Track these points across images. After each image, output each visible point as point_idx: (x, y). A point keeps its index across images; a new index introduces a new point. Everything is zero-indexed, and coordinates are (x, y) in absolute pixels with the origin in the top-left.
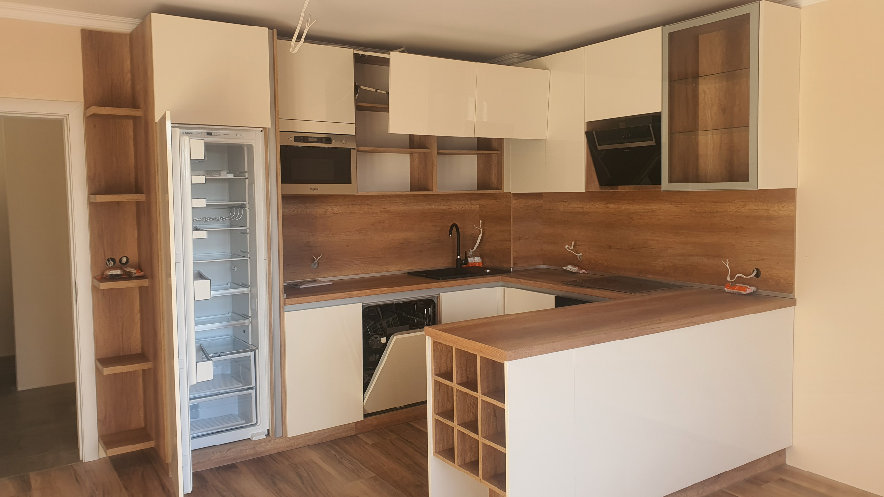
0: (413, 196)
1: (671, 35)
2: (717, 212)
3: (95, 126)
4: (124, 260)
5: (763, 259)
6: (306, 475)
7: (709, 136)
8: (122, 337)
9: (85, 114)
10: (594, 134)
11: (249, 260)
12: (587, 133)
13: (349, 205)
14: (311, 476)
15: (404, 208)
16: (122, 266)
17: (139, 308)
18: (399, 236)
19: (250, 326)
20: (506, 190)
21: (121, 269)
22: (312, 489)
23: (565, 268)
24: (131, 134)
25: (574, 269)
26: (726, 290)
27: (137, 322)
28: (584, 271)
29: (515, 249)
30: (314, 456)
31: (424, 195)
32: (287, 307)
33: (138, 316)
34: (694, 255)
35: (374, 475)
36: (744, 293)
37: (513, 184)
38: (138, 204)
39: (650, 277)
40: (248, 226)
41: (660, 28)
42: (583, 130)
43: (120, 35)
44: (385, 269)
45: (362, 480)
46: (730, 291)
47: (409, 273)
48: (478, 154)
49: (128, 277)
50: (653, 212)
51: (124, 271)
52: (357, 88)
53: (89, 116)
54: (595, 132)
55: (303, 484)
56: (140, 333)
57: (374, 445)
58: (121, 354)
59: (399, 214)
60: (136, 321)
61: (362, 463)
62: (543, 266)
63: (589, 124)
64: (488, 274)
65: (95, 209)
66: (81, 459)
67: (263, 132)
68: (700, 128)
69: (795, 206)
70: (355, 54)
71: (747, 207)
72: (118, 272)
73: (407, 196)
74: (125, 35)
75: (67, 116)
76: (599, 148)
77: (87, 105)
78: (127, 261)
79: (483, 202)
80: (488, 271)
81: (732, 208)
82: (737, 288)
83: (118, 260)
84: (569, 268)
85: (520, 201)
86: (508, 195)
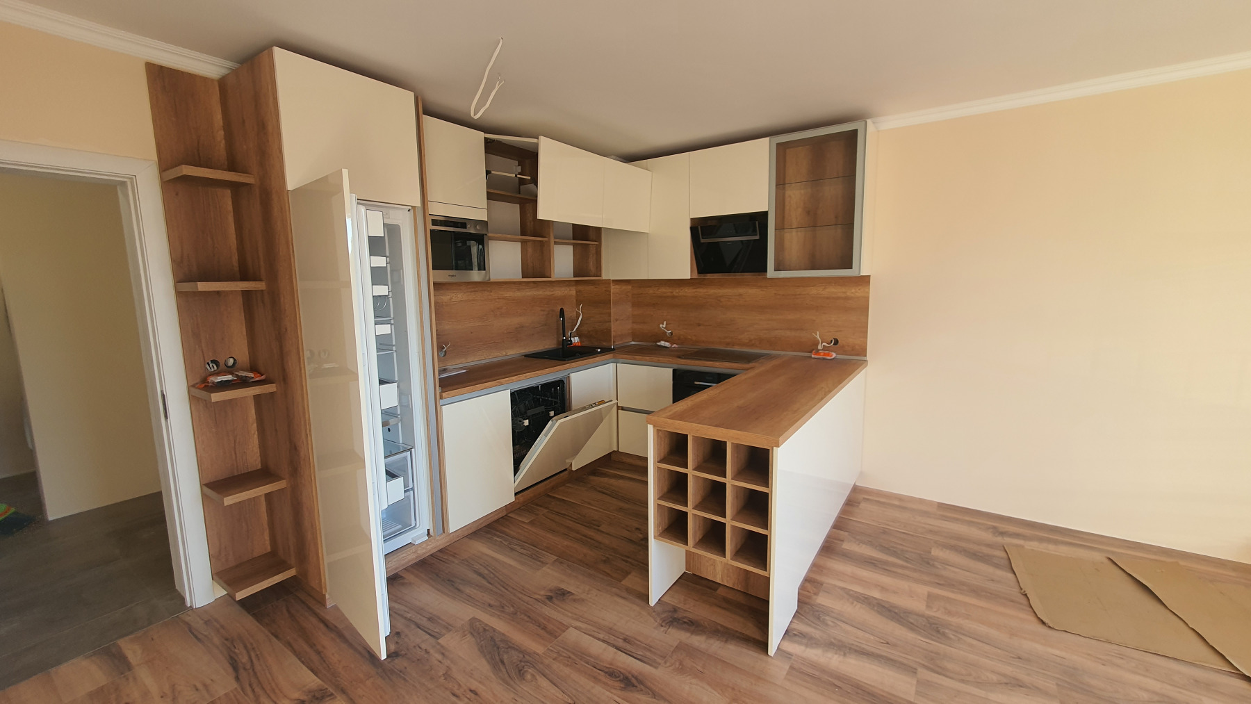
0: (525, 282)
1: (779, 145)
2: (799, 294)
3: (177, 194)
4: (231, 362)
5: (840, 331)
6: (486, 572)
7: (794, 234)
8: (235, 454)
9: (161, 178)
10: (700, 230)
11: (395, 354)
12: (691, 228)
13: (471, 292)
14: (492, 571)
15: (518, 294)
16: (230, 370)
17: (255, 417)
18: (515, 321)
19: (400, 424)
20: (604, 277)
21: (231, 373)
22: (504, 587)
23: (658, 344)
24: (230, 208)
25: (667, 344)
26: (813, 356)
27: (254, 434)
28: (675, 345)
29: (615, 328)
30: (481, 548)
31: (534, 282)
32: (442, 402)
33: (254, 427)
34: (777, 329)
35: (556, 558)
36: (829, 358)
37: (610, 272)
38: (246, 294)
39: (737, 348)
40: (392, 316)
41: (768, 138)
42: (688, 225)
43: (205, 80)
44: (504, 353)
45: (548, 566)
46: (816, 356)
47: (526, 356)
48: (574, 245)
49: (243, 383)
50: (740, 295)
51: (237, 376)
52: (488, 172)
53: (167, 181)
54: (701, 227)
55: (490, 583)
56: (257, 446)
57: (532, 523)
58: (236, 474)
59: (514, 300)
60: (253, 432)
61: (533, 546)
62: (633, 343)
63: (693, 220)
64: (599, 353)
65: (186, 301)
66: (189, 605)
67: (412, 211)
68: (786, 227)
69: (869, 289)
70: (485, 138)
71: (827, 290)
72: (229, 377)
73: (520, 283)
74: (212, 80)
75: (132, 178)
76: (702, 241)
77: (165, 165)
78: (234, 364)
79: (580, 288)
80: (599, 350)
81: (813, 291)
82: (822, 354)
83: (222, 363)
84: (662, 343)
85: (617, 287)
86: (608, 282)
